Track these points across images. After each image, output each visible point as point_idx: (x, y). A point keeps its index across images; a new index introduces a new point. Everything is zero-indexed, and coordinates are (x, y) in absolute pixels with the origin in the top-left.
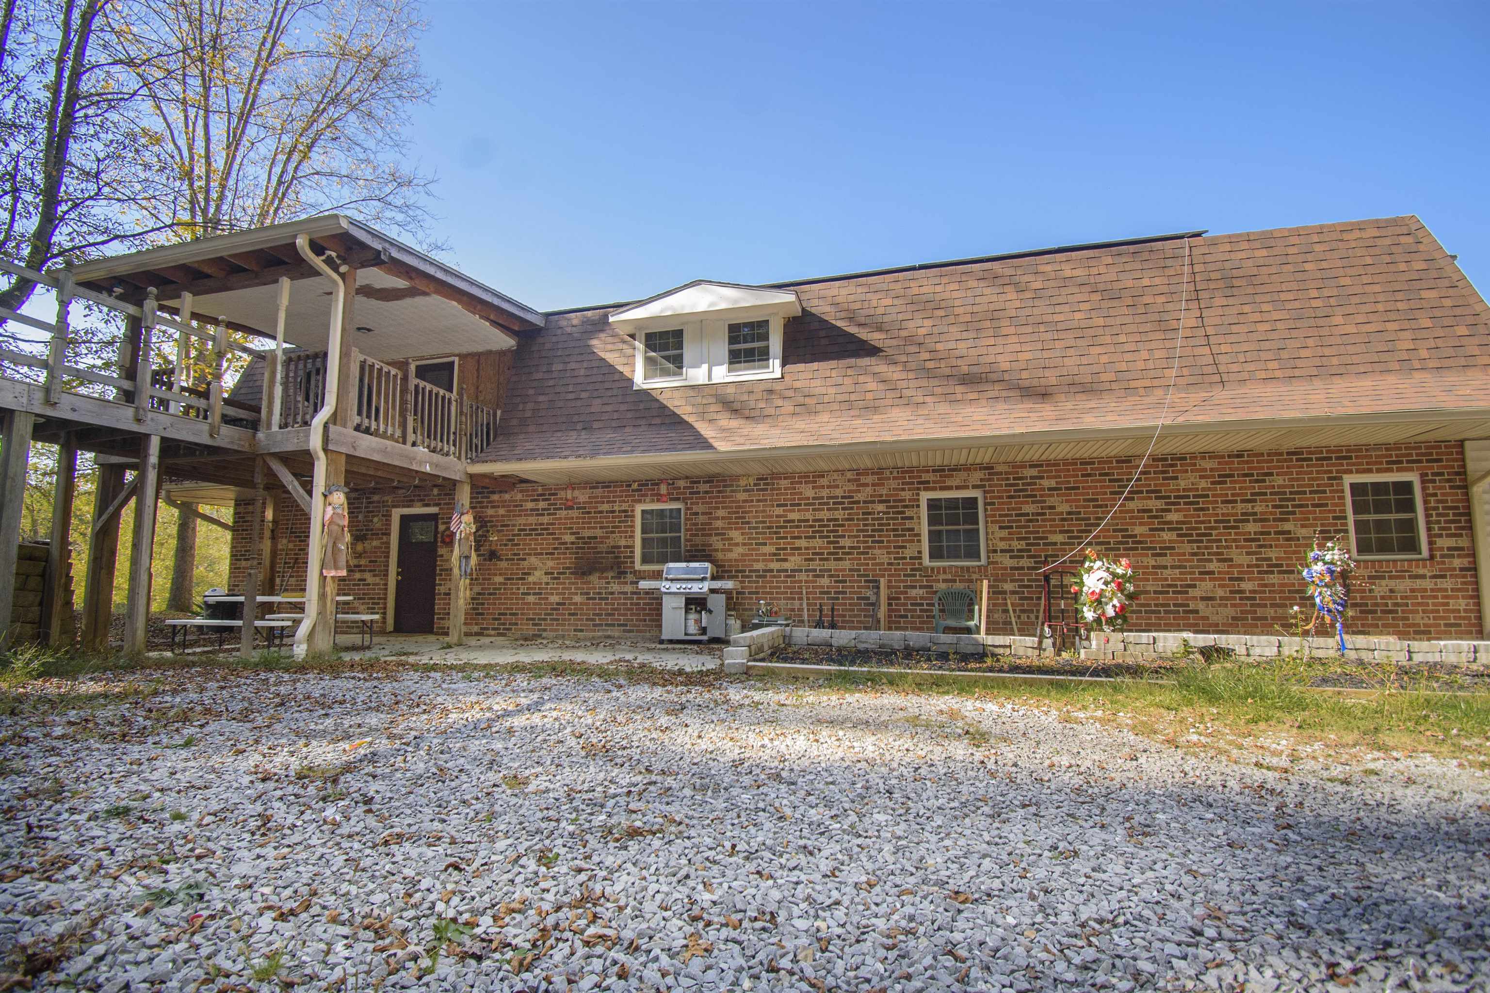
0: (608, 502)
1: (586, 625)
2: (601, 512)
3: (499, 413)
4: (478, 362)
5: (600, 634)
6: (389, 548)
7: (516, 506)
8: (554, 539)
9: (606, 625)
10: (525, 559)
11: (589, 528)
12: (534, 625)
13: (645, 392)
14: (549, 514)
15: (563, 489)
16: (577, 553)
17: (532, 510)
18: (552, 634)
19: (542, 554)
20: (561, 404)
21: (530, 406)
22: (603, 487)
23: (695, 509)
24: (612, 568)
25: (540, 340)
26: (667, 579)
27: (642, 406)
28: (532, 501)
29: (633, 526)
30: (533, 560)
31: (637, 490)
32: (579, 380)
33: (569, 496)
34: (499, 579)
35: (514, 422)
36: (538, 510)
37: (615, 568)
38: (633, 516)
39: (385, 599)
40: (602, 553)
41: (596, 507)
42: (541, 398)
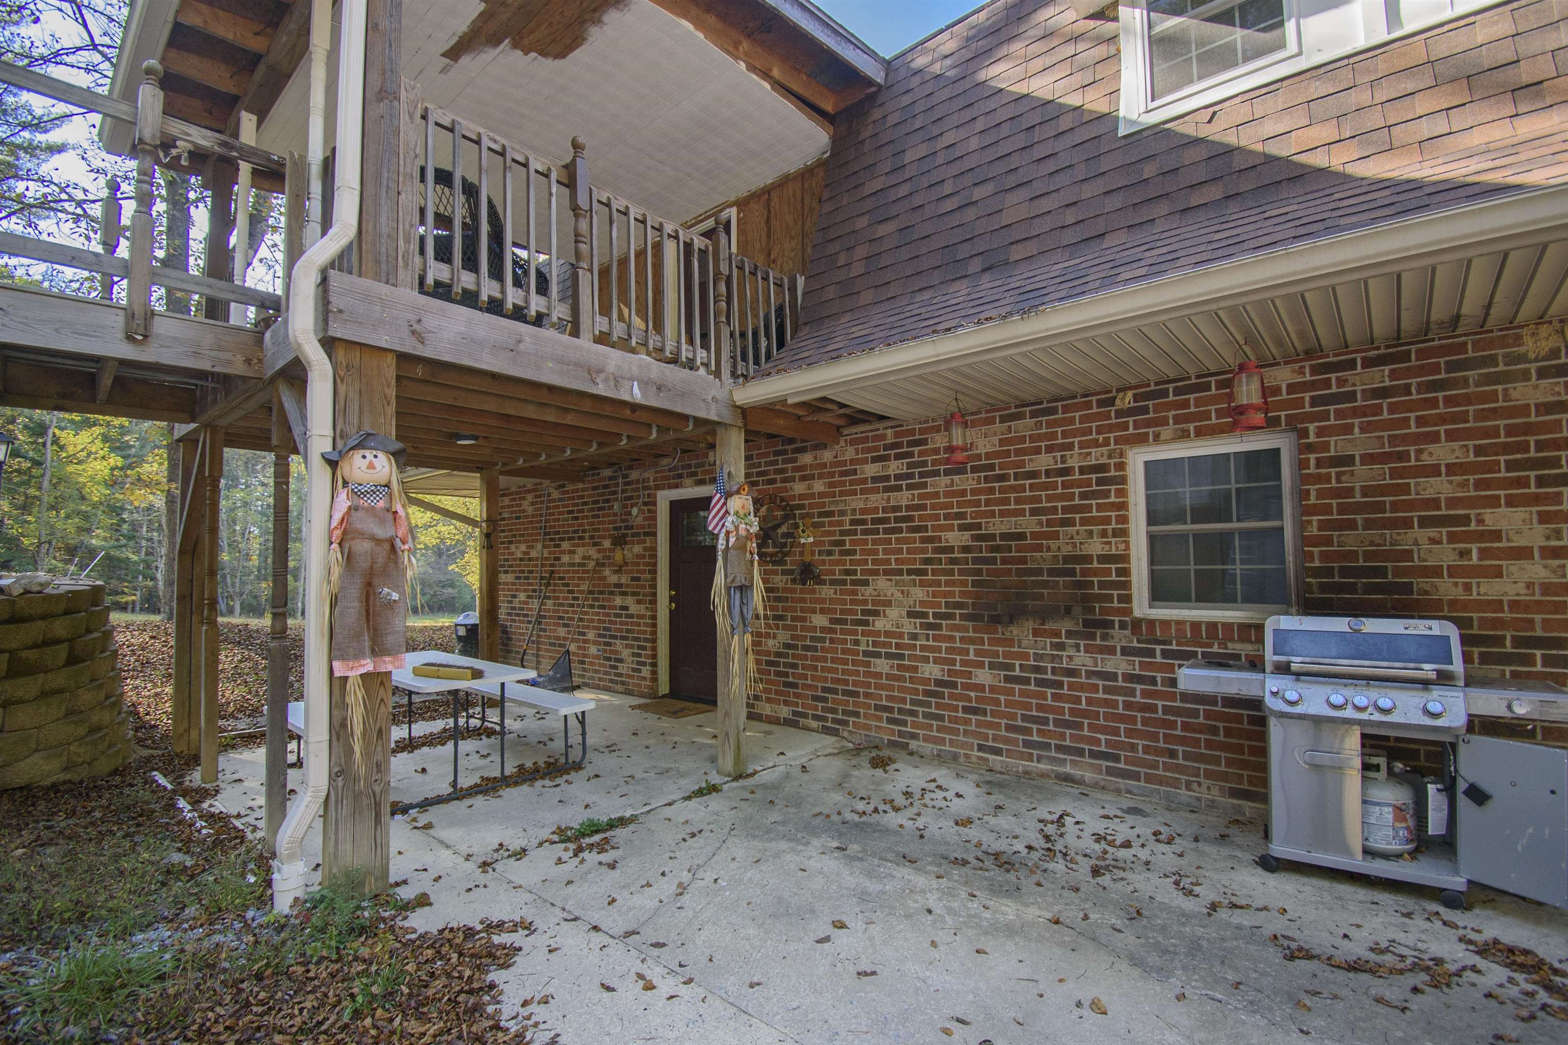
0: (1050, 449)
1: (1007, 741)
2: (1033, 475)
3: (801, 281)
4: (768, 205)
5: (1043, 766)
6: (655, 556)
7: (844, 474)
8: (924, 540)
9: (1059, 748)
10: (866, 583)
11: (1002, 514)
12: (891, 721)
13: (1158, 132)
14: (910, 487)
15: (937, 429)
16: (979, 572)
17: (875, 479)
18: (929, 748)
19: (899, 572)
20: (926, 229)
21: (861, 251)
22: (1033, 415)
23: (1336, 445)
24: (1068, 611)
25: (877, 114)
26: (1283, 669)
27: (1149, 170)
28: (875, 460)
29: (1123, 506)
30: (882, 584)
31: (1130, 412)
32: (967, 164)
33: (958, 441)
34: (820, 620)
35: (831, 292)
36: (887, 478)
37: (1077, 610)
38: (1123, 480)
39: (654, 641)
40: (1039, 572)
41: (1022, 464)
42: (883, 230)
